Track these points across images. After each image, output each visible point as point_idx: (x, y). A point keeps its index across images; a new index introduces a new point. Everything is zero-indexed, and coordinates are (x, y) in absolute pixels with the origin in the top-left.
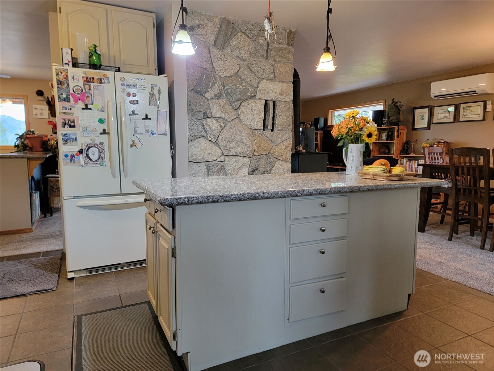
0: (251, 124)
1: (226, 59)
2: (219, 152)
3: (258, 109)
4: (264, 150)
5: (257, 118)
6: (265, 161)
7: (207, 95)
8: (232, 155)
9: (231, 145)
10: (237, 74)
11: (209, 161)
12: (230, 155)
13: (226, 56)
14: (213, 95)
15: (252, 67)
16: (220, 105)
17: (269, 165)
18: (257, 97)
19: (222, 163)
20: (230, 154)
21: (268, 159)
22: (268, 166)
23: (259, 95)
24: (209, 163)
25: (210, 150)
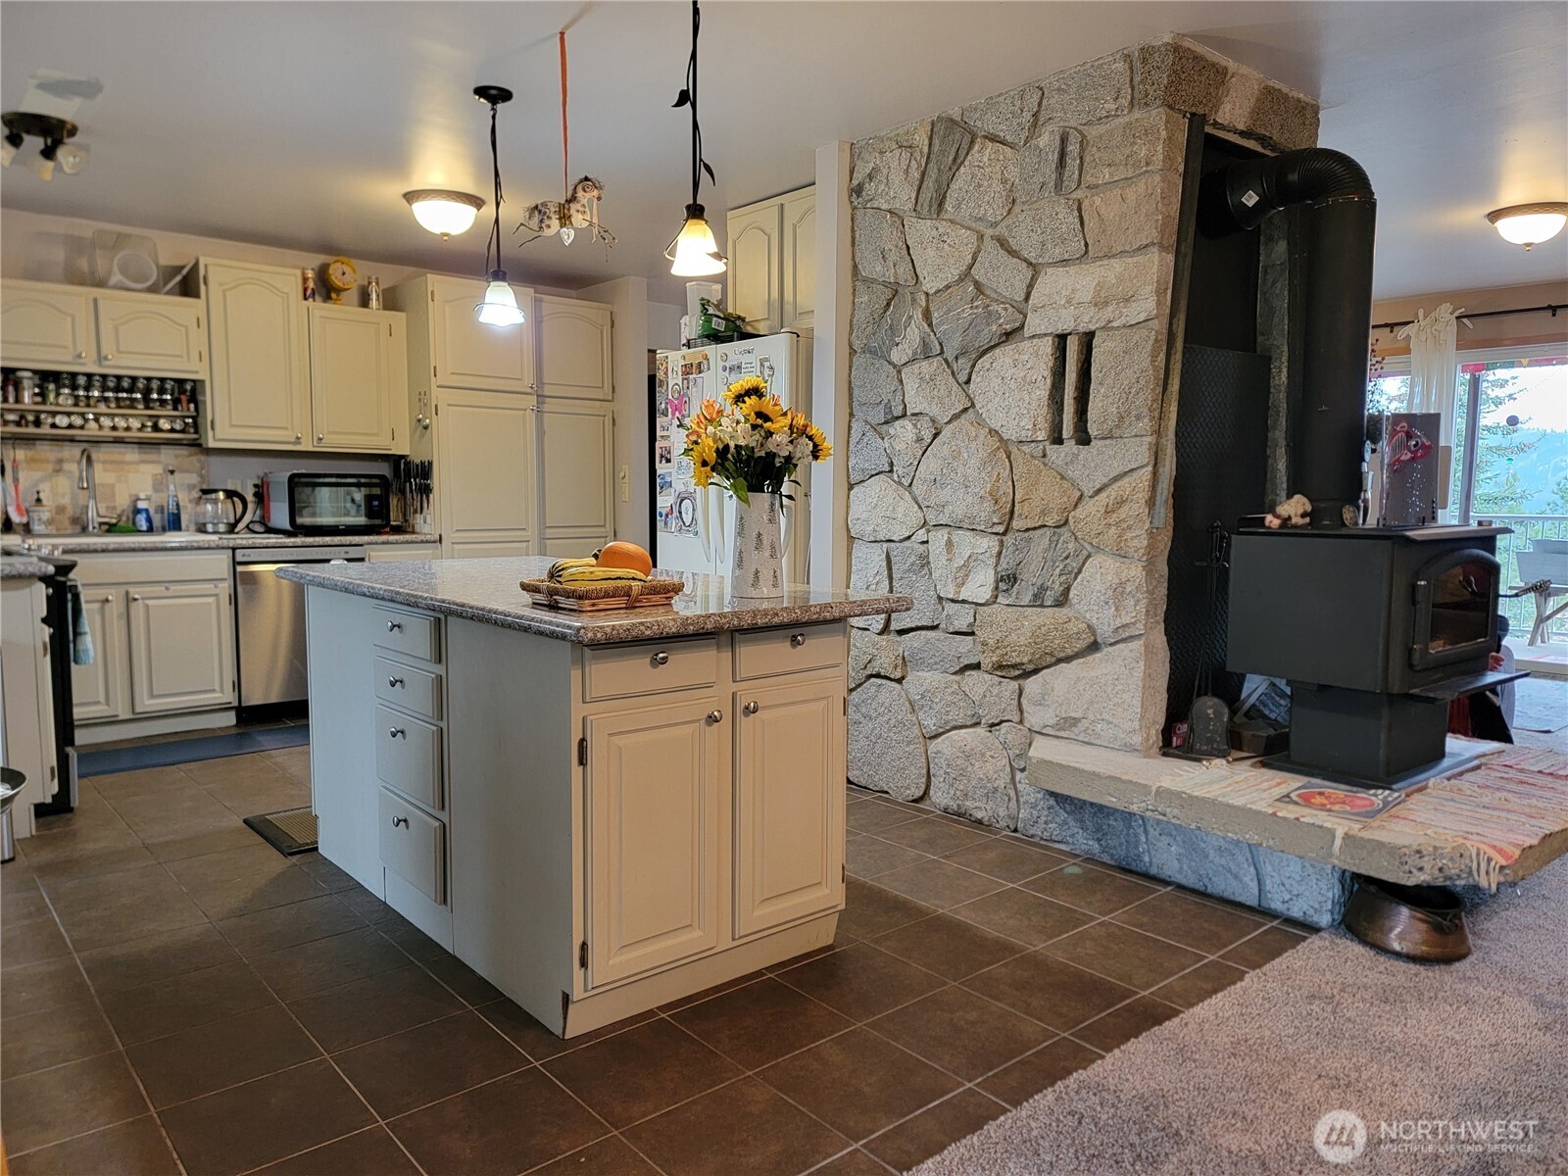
0: (1004, 423)
1: (945, 238)
2: (915, 516)
3: (1022, 374)
4: (1043, 513)
5: (1020, 403)
6: (1047, 550)
7: (897, 356)
8: (946, 525)
9: (945, 494)
10: (966, 275)
11: (893, 538)
12: (942, 525)
13: (941, 230)
14: (910, 353)
15: (1014, 237)
16: (921, 379)
17: (1061, 567)
18: (1027, 332)
19: (922, 548)
20: (941, 522)
21: (1059, 545)
22: (1058, 570)
23: (1034, 324)
24: (892, 544)
25: (891, 508)
